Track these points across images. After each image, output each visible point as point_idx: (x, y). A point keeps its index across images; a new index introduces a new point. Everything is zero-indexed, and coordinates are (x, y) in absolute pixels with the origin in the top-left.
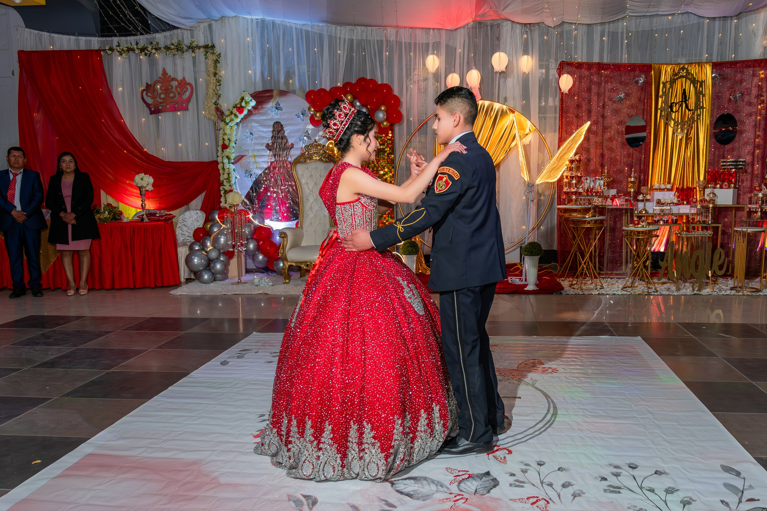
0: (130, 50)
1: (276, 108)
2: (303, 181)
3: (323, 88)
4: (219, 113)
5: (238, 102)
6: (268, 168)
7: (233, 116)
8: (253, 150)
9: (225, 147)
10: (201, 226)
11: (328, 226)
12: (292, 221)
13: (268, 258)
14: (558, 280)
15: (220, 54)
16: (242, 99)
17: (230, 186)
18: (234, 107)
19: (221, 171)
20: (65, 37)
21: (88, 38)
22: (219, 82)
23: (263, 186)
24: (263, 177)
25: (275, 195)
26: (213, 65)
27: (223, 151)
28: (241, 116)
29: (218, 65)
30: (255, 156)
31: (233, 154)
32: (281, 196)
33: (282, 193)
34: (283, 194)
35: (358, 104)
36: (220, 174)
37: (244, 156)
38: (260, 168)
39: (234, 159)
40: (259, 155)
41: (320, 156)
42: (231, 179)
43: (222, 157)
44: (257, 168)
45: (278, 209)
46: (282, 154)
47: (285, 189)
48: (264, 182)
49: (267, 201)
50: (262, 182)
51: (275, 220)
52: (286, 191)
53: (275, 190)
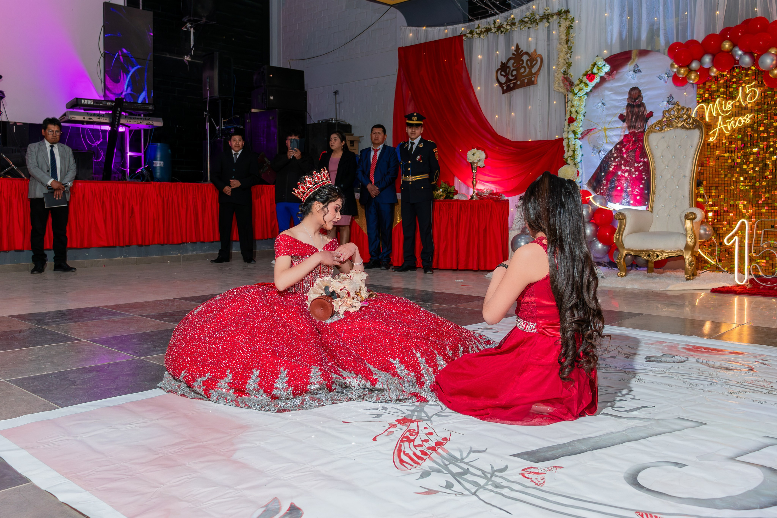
0: (488, 30)
1: (634, 71)
2: (658, 154)
3: (695, 39)
4: (567, 83)
5: (590, 69)
6: (621, 143)
7: (582, 85)
8: (604, 123)
9: (571, 120)
12: (645, 205)
13: (608, 246)
15: (574, 18)
16: (595, 64)
17: (575, 164)
18: (584, 75)
19: (566, 149)
20: (437, 29)
21: (455, 26)
22: (570, 49)
23: (614, 164)
24: (614, 154)
25: (626, 174)
26: (565, 31)
27: (569, 125)
28: (592, 84)
29: (571, 31)
30: (606, 129)
31: (581, 129)
32: (634, 176)
33: (635, 171)
34: (637, 173)
35: (740, 52)
36: (564, 151)
37: (593, 129)
38: (611, 143)
39: (581, 134)
40: (610, 128)
41: (682, 122)
42: (576, 157)
43: (568, 132)
44: (607, 143)
45: (630, 191)
46: (638, 126)
47: (640, 167)
48: (615, 160)
49: (618, 181)
50: (612, 159)
51: (625, 204)
52: (640, 169)
53: (627, 168)
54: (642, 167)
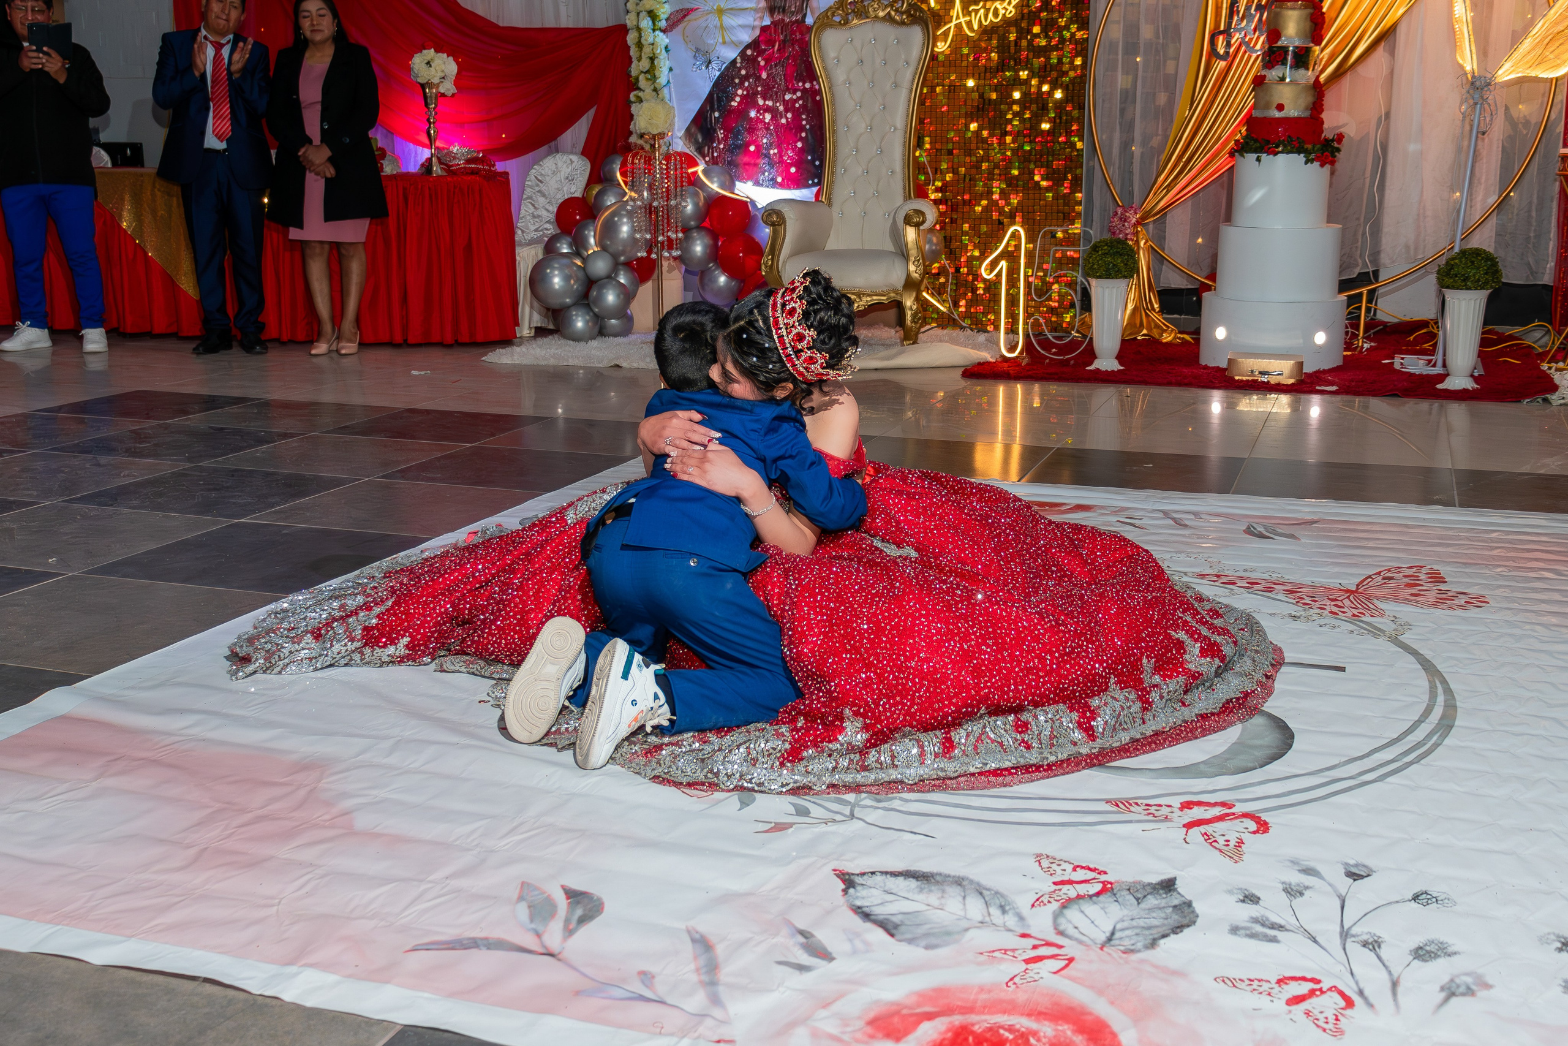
2: (840, 76)
6: (754, 45)
10: (578, 194)
11: (899, 200)
12: (808, 186)
13: (743, 281)
14: (1545, 366)
17: (655, 90)
19: (633, 52)
23: (740, 92)
24: (740, 69)
25: (768, 117)
30: (721, 12)
31: (666, 6)
32: (783, 121)
33: (787, 110)
34: (789, 115)
36: (630, 58)
37: (692, 10)
38: (734, 44)
39: (667, 20)
40: (731, 9)
41: (886, 7)
42: (657, 74)
43: (638, 14)
44: (724, 43)
45: (774, 154)
46: (790, 7)
47: (796, 101)
48: (741, 83)
49: (749, 133)
50: (737, 81)
51: (765, 184)
52: (797, 105)
53: (770, 103)
54: (801, 102)
